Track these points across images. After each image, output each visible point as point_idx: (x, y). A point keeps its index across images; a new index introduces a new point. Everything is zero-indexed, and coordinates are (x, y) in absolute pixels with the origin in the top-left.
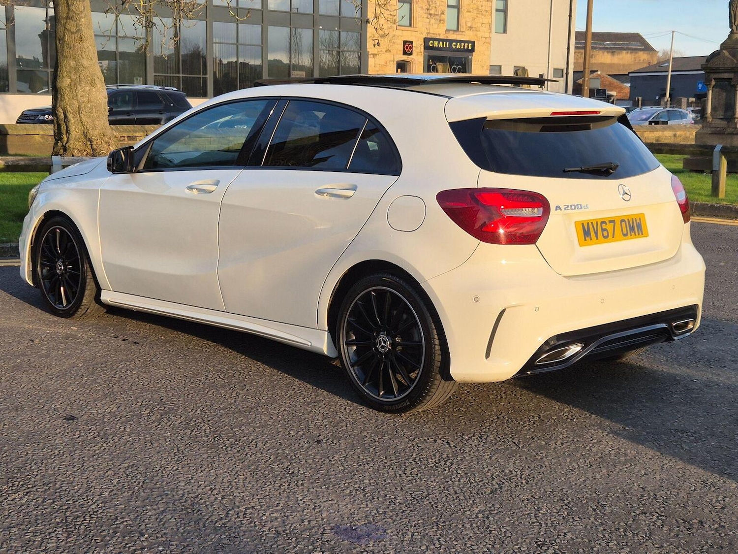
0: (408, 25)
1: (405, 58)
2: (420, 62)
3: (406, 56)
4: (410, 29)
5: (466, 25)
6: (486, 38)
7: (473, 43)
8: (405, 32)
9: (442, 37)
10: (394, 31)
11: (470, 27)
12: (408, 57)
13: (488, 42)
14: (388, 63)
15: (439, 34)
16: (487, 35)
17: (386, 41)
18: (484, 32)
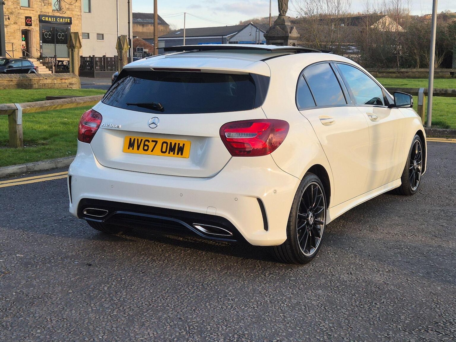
0: (28, 6)
1: (27, 28)
2: (37, 31)
3: (28, 27)
4: (29, 9)
5: (65, 7)
6: (78, 15)
7: (71, 18)
8: (26, 11)
9: (50, 14)
10: (18, 10)
11: (68, 8)
12: (29, 27)
13: (80, 18)
14: (16, 31)
15: (48, 13)
16: (79, 14)
17: (14, 16)
18: (77, 12)
